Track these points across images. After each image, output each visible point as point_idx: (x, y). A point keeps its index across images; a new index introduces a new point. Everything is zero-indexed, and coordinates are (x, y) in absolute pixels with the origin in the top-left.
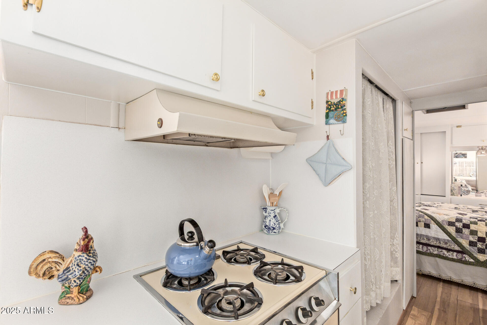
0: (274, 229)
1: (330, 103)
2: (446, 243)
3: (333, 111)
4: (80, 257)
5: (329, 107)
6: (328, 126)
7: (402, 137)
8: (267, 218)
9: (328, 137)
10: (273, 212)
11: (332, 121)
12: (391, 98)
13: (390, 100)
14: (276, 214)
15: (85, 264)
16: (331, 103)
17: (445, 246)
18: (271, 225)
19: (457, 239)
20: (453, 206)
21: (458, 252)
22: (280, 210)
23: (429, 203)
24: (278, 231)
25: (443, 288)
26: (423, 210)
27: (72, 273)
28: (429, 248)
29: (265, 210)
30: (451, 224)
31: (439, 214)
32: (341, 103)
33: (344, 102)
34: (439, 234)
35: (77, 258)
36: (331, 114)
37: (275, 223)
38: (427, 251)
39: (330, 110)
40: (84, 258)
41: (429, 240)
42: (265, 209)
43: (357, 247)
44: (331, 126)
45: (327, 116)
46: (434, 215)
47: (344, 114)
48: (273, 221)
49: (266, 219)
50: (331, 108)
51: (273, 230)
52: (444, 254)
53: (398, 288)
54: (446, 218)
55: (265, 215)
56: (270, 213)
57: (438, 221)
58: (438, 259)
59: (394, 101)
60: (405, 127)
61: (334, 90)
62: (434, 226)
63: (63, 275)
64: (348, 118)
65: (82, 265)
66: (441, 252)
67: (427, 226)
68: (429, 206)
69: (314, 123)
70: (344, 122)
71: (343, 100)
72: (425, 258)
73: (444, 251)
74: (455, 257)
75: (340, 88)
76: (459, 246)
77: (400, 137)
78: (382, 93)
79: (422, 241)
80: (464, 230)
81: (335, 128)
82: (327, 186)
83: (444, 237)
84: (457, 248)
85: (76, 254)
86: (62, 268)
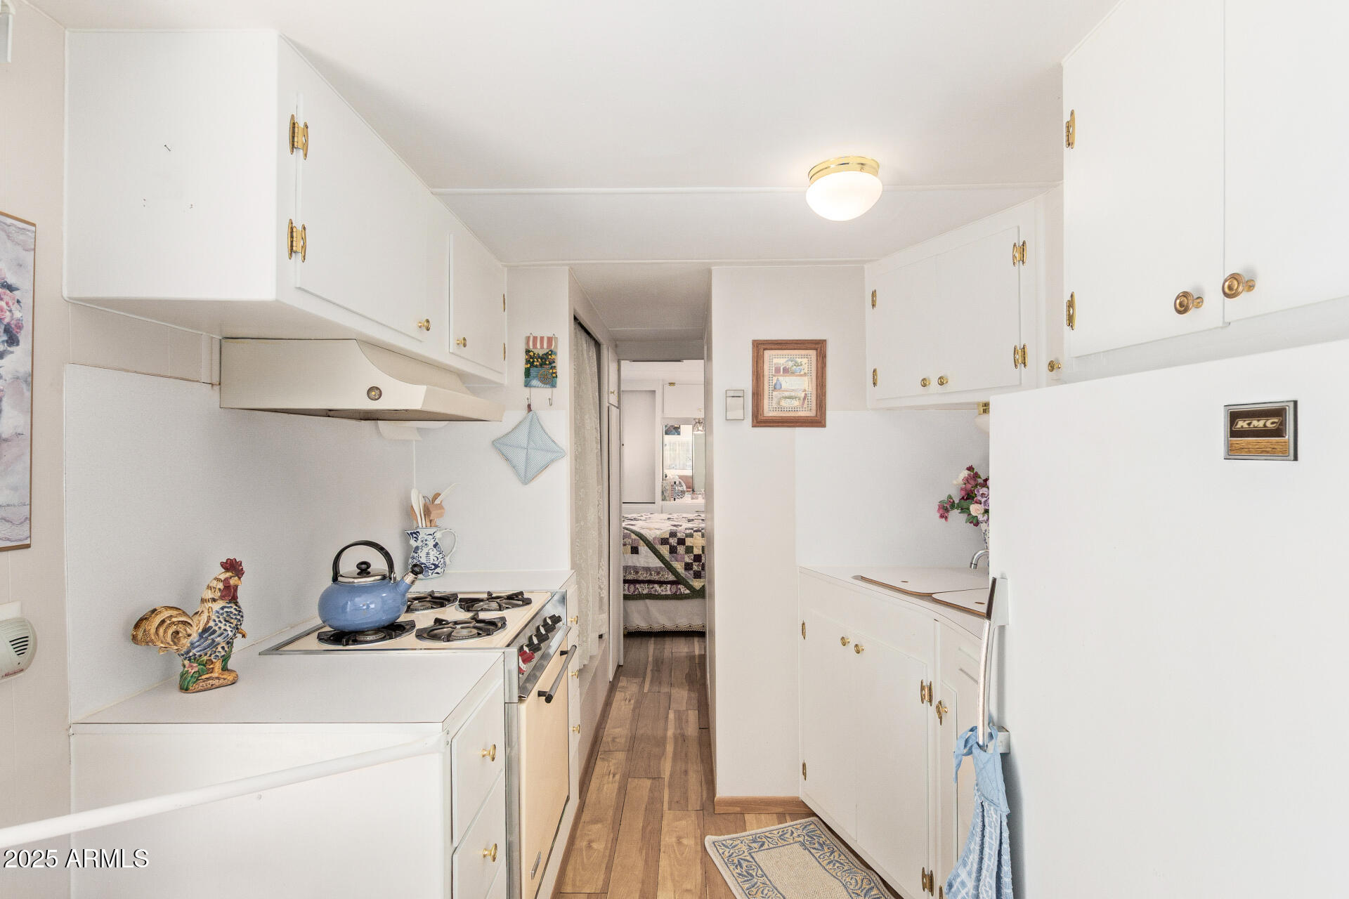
0: (436, 566)
1: (532, 354)
2: (658, 573)
3: (536, 366)
4: (226, 610)
5: (531, 360)
6: (527, 390)
7: (608, 405)
8: (420, 550)
9: (529, 406)
10: (431, 537)
11: (535, 382)
12: (594, 339)
13: (594, 342)
14: (437, 541)
15: (236, 618)
16: (534, 354)
17: (657, 577)
18: (432, 561)
19: (671, 563)
20: (666, 516)
21: (672, 583)
22: (442, 534)
23: (635, 516)
24: (442, 570)
25: (654, 644)
26: (628, 527)
27: (222, 634)
28: (637, 586)
29: (415, 536)
30: (664, 541)
31: (650, 529)
32: (550, 357)
33: (553, 356)
34: (650, 560)
35: (221, 611)
36: (533, 371)
37: (438, 556)
38: (634, 592)
39: (532, 364)
40: (232, 610)
41: (637, 572)
42: (415, 534)
43: (571, 569)
44: (533, 389)
45: (527, 373)
46: (643, 532)
47: (554, 375)
48: (434, 553)
49: (419, 552)
50: (534, 361)
51: (434, 569)
52: (656, 591)
53: (604, 645)
54: (658, 533)
55: (414, 546)
56: (426, 540)
57: (648, 540)
58: (648, 602)
59: (598, 345)
60: (611, 390)
61: (539, 335)
62: (643, 549)
63: (202, 640)
64: (559, 381)
65: (232, 621)
66: (652, 588)
67: (635, 550)
68: (635, 519)
69: (506, 382)
70: (553, 386)
71: (552, 352)
72: (633, 605)
73: (656, 586)
74: (669, 593)
75: (547, 334)
76: (673, 574)
77: (605, 405)
78: (588, 337)
79: (629, 577)
80: (678, 549)
81: (540, 393)
82: (526, 484)
83: (656, 563)
84: (671, 578)
85: (216, 606)
86: (195, 632)
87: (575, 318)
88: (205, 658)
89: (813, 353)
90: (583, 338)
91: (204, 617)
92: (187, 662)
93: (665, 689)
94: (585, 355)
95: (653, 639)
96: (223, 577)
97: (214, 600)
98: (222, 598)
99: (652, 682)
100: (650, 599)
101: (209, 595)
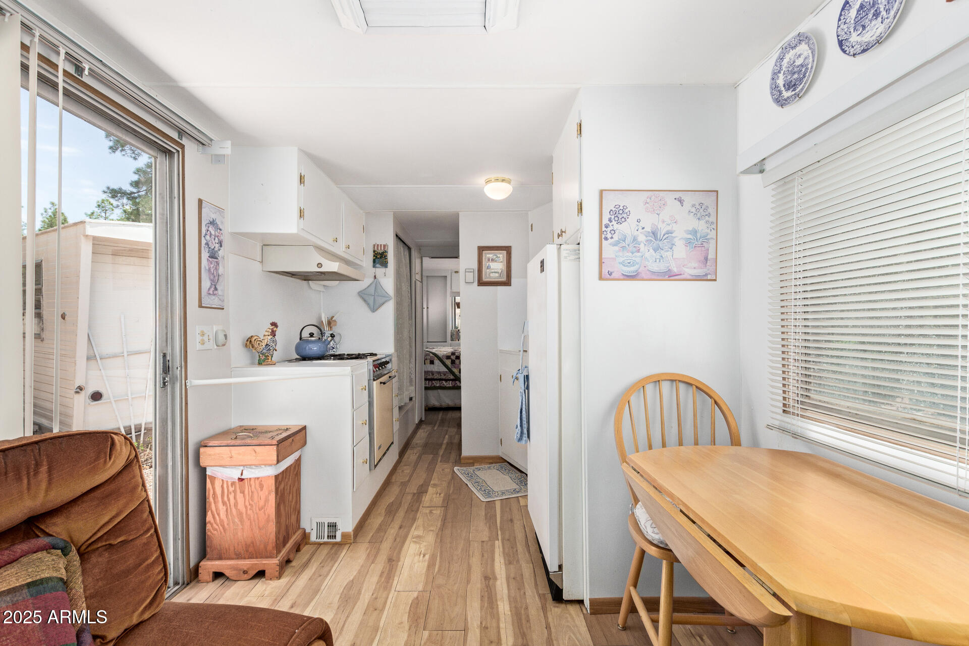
0: (333, 348)
2: (445, 375)
3: (378, 258)
5: (376, 255)
6: (374, 269)
7: (415, 280)
9: (375, 276)
11: (378, 265)
12: (407, 246)
13: (407, 248)
15: (275, 342)
16: (377, 252)
17: (444, 377)
18: (331, 346)
19: (452, 369)
21: (452, 380)
25: (442, 413)
26: (429, 350)
27: (271, 347)
28: (433, 382)
30: (448, 357)
31: (441, 351)
33: (386, 254)
34: (440, 368)
35: (271, 339)
36: (377, 260)
37: (334, 344)
38: (431, 385)
39: (376, 257)
41: (433, 375)
42: (323, 334)
44: (377, 269)
45: (374, 261)
46: (436, 353)
47: (386, 262)
52: (443, 385)
53: (413, 404)
54: (445, 353)
57: (439, 357)
58: (439, 391)
59: (409, 249)
60: (416, 271)
61: (379, 244)
62: (437, 362)
63: (266, 348)
64: (389, 265)
66: (441, 383)
67: (432, 362)
69: (364, 265)
70: (386, 267)
71: (386, 252)
72: (431, 393)
73: (444, 382)
74: (451, 385)
75: (383, 243)
76: (453, 375)
77: (413, 280)
78: (404, 245)
79: (429, 377)
80: (456, 361)
81: (380, 271)
82: (374, 312)
83: (444, 369)
84: (452, 377)
85: (270, 337)
86: (264, 344)
87: (397, 236)
88: (267, 354)
89: (505, 252)
90: (401, 246)
91: (266, 340)
92: (261, 355)
93: (445, 428)
94: (402, 254)
95: (442, 411)
96: (271, 328)
97: (268, 335)
98: (271, 335)
99: (439, 426)
100: (441, 389)
101: (267, 334)
